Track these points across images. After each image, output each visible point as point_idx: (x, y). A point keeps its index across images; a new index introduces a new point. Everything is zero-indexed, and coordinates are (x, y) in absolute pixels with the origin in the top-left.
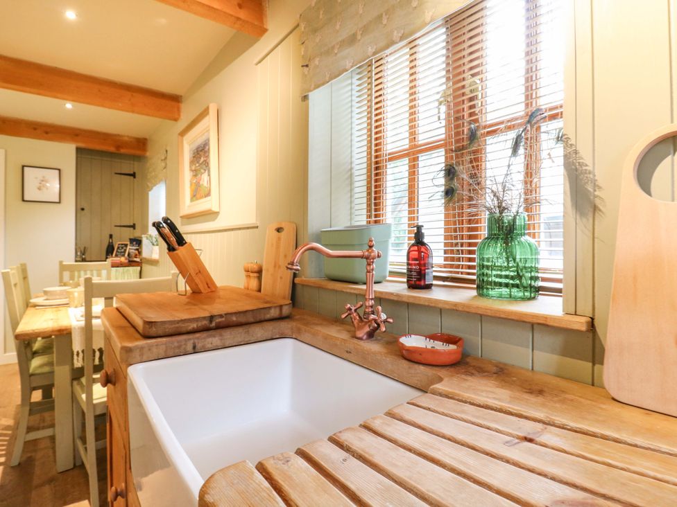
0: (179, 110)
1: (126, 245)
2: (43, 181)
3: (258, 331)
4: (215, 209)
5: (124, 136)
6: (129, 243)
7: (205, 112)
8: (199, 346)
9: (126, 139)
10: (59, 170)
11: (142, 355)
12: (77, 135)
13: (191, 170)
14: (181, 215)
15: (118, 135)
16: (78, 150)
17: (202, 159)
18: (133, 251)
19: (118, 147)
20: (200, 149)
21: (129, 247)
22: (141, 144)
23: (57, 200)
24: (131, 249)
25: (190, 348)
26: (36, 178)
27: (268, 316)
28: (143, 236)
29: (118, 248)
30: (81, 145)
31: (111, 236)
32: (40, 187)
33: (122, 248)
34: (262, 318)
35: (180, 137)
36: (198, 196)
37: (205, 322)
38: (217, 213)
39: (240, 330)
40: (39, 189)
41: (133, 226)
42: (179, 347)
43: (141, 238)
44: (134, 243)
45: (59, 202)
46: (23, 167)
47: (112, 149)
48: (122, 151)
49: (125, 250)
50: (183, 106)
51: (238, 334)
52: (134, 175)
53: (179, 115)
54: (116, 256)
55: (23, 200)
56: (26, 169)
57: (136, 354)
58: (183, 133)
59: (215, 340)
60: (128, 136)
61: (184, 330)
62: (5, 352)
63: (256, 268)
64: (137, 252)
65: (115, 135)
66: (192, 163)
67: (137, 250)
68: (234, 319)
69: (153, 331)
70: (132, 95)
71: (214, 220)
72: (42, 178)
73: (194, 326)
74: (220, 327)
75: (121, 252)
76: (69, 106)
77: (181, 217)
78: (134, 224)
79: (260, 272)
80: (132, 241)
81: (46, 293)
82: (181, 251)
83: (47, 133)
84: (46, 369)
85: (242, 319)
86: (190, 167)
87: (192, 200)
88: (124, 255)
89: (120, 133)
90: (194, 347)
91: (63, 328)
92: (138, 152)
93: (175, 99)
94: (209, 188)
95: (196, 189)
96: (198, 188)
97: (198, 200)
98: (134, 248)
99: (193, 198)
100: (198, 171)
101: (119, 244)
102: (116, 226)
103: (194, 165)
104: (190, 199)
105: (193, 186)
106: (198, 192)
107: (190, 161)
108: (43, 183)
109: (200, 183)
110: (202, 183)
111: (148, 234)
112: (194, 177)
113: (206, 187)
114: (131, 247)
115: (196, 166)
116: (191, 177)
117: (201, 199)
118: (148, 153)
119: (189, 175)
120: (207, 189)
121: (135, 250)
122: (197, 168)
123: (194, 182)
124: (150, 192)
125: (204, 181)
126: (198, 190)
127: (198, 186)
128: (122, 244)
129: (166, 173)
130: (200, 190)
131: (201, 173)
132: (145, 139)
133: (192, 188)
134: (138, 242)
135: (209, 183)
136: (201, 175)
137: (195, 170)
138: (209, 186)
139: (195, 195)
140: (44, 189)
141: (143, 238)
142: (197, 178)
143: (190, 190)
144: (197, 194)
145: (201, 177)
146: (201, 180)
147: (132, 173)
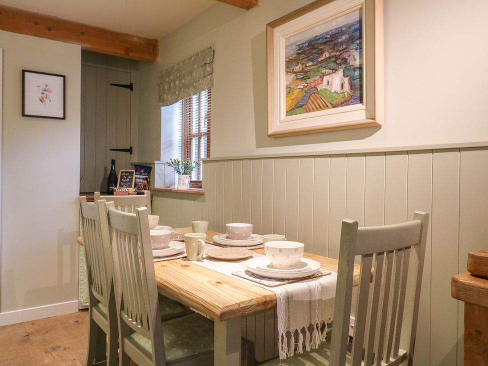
1: (131, 174)
2: (45, 91)
4: (380, 122)
5: (133, 36)
6: (134, 171)
9: (135, 39)
10: (64, 77)
12: (82, 33)
13: (292, 72)
14: (270, 132)
15: (128, 35)
16: (85, 53)
17: (326, 55)
18: (141, 180)
19: (127, 50)
20: (321, 41)
21: (134, 176)
22: (152, 46)
23: (62, 116)
24: (139, 178)
26: (38, 87)
28: (155, 162)
29: (122, 177)
30: (88, 46)
31: (113, 162)
32: (42, 98)
33: (127, 177)
35: (269, 28)
36: (311, 106)
40: (41, 101)
41: (130, 151)
43: (154, 164)
44: (142, 171)
45: (64, 118)
46: (24, 71)
47: (121, 53)
48: (132, 55)
49: (131, 180)
52: (130, 87)
54: (121, 186)
56: (26, 73)
58: (274, 24)
60: (137, 37)
64: (145, 182)
65: (124, 35)
66: (289, 63)
67: (146, 179)
71: (362, 138)
72: (44, 87)
75: (126, 182)
77: (270, 136)
78: (131, 148)
83: (49, 29)
87: (290, 112)
88: (130, 186)
89: (129, 33)
91: (268, 299)
92: (148, 57)
94: (346, 93)
95: (304, 96)
96: (313, 95)
97: (310, 111)
98: (142, 177)
99: (296, 110)
100: (311, 72)
101: (122, 172)
102: (111, 150)
103: (300, 65)
104: (287, 112)
105: (296, 92)
106: (310, 101)
107: (288, 60)
108: (46, 93)
109: (319, 88)
110: (324, 87)
111: (159, 160)
112: (299, 81)
113: (339, 92)
114: (138, 176)
115: (307, 65)
116: (291, 82)
117: (323, 109)
118: (159, 59)
119: (285, 79)
120: (341, 95)
121: (143, 179)
122: (309, 68)
123: (299, 87)
124: (162, 108)
125: (331, 85)
126: (311, 97)
127: (311, 92)
128: (126, 172)
129: (211, 80)
130: (317, 98)
131: (321, 75)
132: (156, 41)
133: (294, 96)
134: (147, 169)
135: (347, 86)
136: (321, 77)
137: (302, 71)
138: (348, 91)
139: (301, 106)
140: (47, 101)
141: (156, 165)
142: (308, 81)
143: (287, 99)
144: (308, 104)
145: (322, 80)
146: (320, 83)
147: (129, 84)
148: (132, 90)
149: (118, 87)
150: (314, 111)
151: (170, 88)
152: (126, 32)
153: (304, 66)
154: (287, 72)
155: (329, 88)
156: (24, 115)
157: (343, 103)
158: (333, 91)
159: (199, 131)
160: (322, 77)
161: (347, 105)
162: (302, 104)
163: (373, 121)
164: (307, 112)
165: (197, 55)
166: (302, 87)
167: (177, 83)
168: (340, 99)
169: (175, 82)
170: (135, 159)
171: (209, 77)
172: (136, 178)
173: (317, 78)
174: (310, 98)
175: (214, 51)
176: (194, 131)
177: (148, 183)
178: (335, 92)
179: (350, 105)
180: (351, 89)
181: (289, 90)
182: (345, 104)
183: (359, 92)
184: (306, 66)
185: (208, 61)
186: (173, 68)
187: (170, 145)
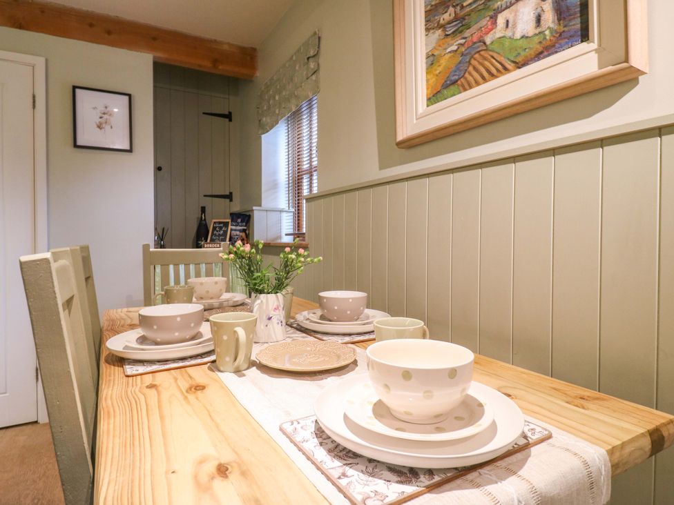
1: (226, 224)
2: (104, 114)
5: (221, 43)
6: (230, 221)
9: (226, 47)
10: (130, 96)
12: (154, 39)
13: (436, 28)
14: (400, 138)
15: (216, 41)
16: (158, 67)
18: (238, 233)
19: (215, 62)
21: (230, 227)
22: (249, 57)
23: (128, 148)
24: (234, 229)
26: (95, 108)
28: (254, 208)
29: (214, 228)
30: (161, 55)
31: (203, 210)
32: (101, 124)
33: (221, 228)
40: (100, 127)
41: (229, 197)
43: (253, 210)
44: (239, 220)
45: (130, 151)
46: (74, 88)
47: (206, 65)
48: (223, 68)
49: (225, 232)
52: (229, 116)
54: (212, 240)
55: (76, 146)
56: (78, 91)
60: (229, 44)
64: (243, 234)
65: (210, 41)
66: (432, 12)
67: (244, 231)
72: (103, 109)
75: (219, 235)
77: (399, 144)
78: (231, 193)
80: (235, 217)
83: (109, 33)
86: (427, 21)
87: (434, 97)
88: (224, 240)
92: (243, 71)
94: (547, 32)
95: (460, 63)
96: (477, 56)
97: (471, 87)
98: (239, 228)
99: (445, 92)
100: (473, 14)
101: (215, 223)
102: (205, 196)
103: (451, 10)
104: (429, 99)
105: (443, 62)
106: (471, 69)
107: (429, 7)
108: (105, 116)
109: (488, 40)
110: (498, 35)
111: (260, 205)
112: (449, 39)
113: (530, 35)
114: (234, 227)
115: (465, 4)
116: (434, 45)
117: (496, 77)
118: (258, 74)
119: (424, 42)
120: (536, 39)
121: (240, 231)
122: (468, 9)
123: (449, 50)
124: (263, 136)
125: (515, 25)
126: (473, 62)
127: (473, 53)
128: (220, 223)
129: (317, 81)
130: (485, 59)
131: (491, 13)
132: (254, 50)
133: (440, 69)
134: (245, 218)
135: (549, 18)
136: (491, 18)
137: (456, 18)
138: (552, 25)
139: (455, 82)
140: (107, 127)
141: (255, 212)
142: (467, 33)
143: (429, 77)
144: (467, 75)
145: (495, 23)
146: (491, 30)
147: (227, 113)
148: (230, 120)
149: (213, 117)
150: (478, 84)
151: (269, 108)
152: (213, 38)
153: (458, 8)
154: (427, 30)
155: (509, 33)
157: (541, 53)
158: (518, 36)
159: (311, 165)
160: (494, 18)
161: (549, 55)
162: (456, 77)
163: (625, 65)
164: (465, 90)
165: (299, 51)
166: (454, 48)
167: (277, 98)
168: (535, 46)
169: (274, 98)
170: (236, 207)
171: (314, 77)
172: (231, 230)
173: (485, 22)
174: (469, 63)
175: (319, 38)
176: (305, 166)
177: (247, 236)
178: (522, 37)
179: (556, 52)
180: (559, 20)
181: (432, 59)
182: (546, 53)
183: (578, 20)
184: (462, 7)
185: (312, 53)
186: (272, 79)
187: (275, 186)
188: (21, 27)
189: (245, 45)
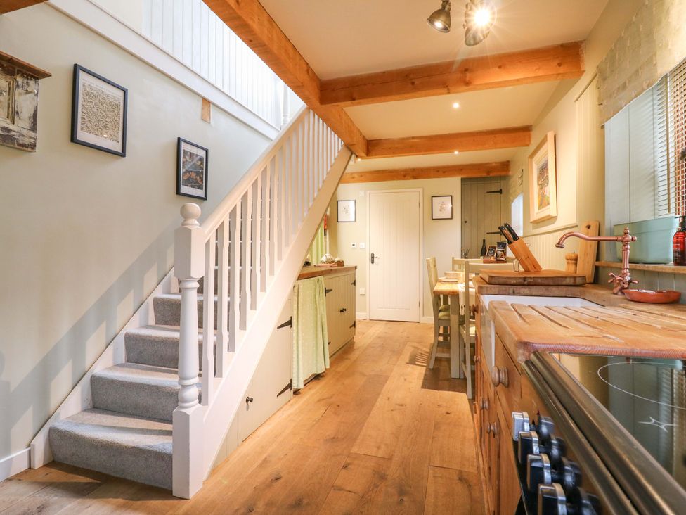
0: (530, 137)
1: (495, 248)
2: (443, 205)
3: (555, 290)
4: (554, 214)
5: (492, 163)
6: (497, 246)
7: (544, 141)
8: (517, 292)
9: (494, 165)
10: (451, 196)
11: (487, 290)
12: (462, 170)
13: (539, 184)
14: (532, 220)
15: (489, 163)
16: (462, 179)
17: (546, 175)
19: (488, 173)
20: (543, 168)
21: (497, 249)
22: (506, 166)
24: (499, 251)
25: (511, 292)
26: (439, 204)
27: (564, 283)
29: (489, 250)
30: (464, 176)
31: (484, 241)
33: (492, 250)
34: (560, 283)
35: (529, 159)
36: (543, 205)
37: (521, 281)
38: (556, 217)
39: (542, 287)
40: (441, 210)
42: (505, 290)
44: (501, 246)
45: (452, 218)
47: (484, 175)
48: (491, 175)
49: (494, 252)
50: (533, 133)
51: (542, 290)
52: (500, 192)
53: (530, 141)
54: (488, 255)
56: (433, 198)
57: (485, 290)
58: (532, 156)
59: (526, 290)
60: (495, 163)
61: (509, 283)
62: (423, 315)
63: (573, 256)
64: (502, 253)
65: (487, 164)
66: (539, 178)
67: (503, 251)
68: (539, 281)
69: (493, 281)
70: (495, 137)
71: (553, 223)
72: (442, 203)
73: (514, 281)
74: (529, 285)
75: (491, 253)
76: (456, 153)
77: (532, 222)
79: (576, 260)
80: (499, 244)
81: (446, 274)
82: (516, 244)
83: (444, 172)
84: (446, 318)
85: (546, 282)
86: (538, 182)
87: (539, 209)
88: (493, 256)
90: (514, 292)
91: (455, 291)
92: (503, 174)
93: (527, 129)
98: (500, 249)
101: (490, 247)
102: (487, 233)
106: (543, 201)
112: (540, 190)
116: (538, 190)
118: (510, 173)
119: (537, 188)
121: (501, 251)
123: (540, 193)
124: (511, 204)
126: (543, 199)
127: (543, 197)
128: (492, 247)
129: (522, 188)
132: (508, 162)
134: (503, 245)
139: (541, 204)
140: (443, 210)
143: (538, 200)
144: (543, 203)
145: (545, 189)
147: (499, 190)
148: (501, 193)
149: (491, 193)
152: (487, 162)
156: (432, 219)
171: (521, 186)
181: (538, 195)
185: (520, 176)
188: (415, 179)
189: (501, 161)
